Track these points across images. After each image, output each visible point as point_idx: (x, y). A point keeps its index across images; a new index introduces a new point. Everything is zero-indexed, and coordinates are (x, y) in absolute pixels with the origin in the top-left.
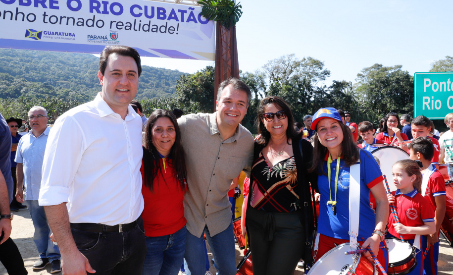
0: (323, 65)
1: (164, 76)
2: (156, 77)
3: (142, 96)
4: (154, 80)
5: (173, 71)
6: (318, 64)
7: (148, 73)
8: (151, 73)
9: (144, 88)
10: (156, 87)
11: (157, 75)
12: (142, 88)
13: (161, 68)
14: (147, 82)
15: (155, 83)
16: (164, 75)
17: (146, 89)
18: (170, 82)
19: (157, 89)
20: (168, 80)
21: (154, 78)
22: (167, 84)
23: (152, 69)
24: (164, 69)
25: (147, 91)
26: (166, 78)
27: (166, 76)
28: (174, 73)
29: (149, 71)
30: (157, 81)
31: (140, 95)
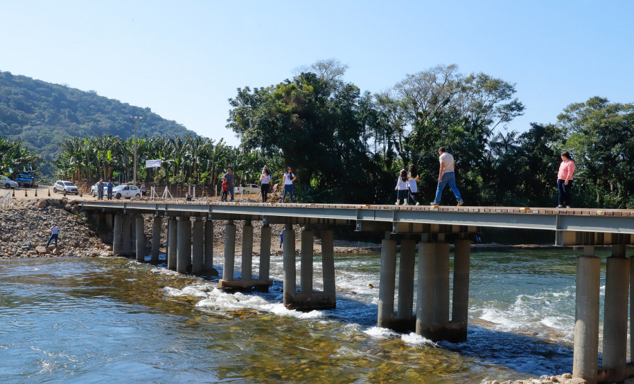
0: (514, 91)
1: (65, 102)
2: (47, 101)
3: (20, 139)
4: (44, 109)
5: (84, 94)
6: (499, 88)
7: (32, 93)
8: (37, 92)
9: (23, 123)
10: (50, 123)
11: (51, 99)
12: (19, 123)
13: (57, 85)
14: (29, 111)
15: (46, 114)
16: (66, 100)
17: (29, 126)
18: (78, 114)
19: (52, 128)
20: (75, 110)
21: (44, 104)
22: (73, 119)
23: (38, 84)
24: (65, 87)
25: (29, 129)
26: (72, 106)
27: (71, 102)
28: (89, 98)
29: (32, 89)
30: (51, 110)
31: (15, 137)
